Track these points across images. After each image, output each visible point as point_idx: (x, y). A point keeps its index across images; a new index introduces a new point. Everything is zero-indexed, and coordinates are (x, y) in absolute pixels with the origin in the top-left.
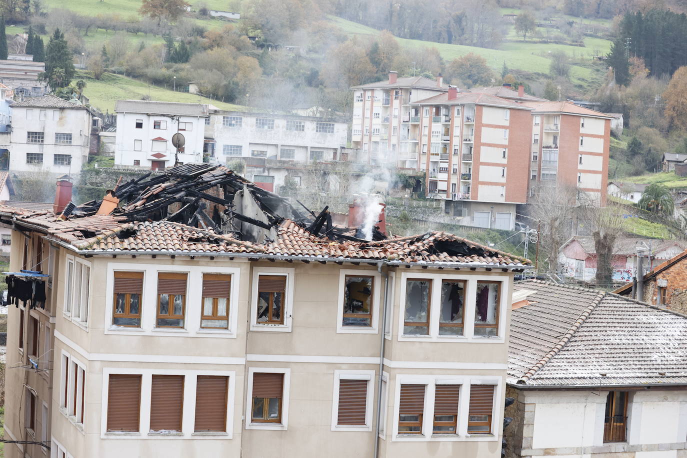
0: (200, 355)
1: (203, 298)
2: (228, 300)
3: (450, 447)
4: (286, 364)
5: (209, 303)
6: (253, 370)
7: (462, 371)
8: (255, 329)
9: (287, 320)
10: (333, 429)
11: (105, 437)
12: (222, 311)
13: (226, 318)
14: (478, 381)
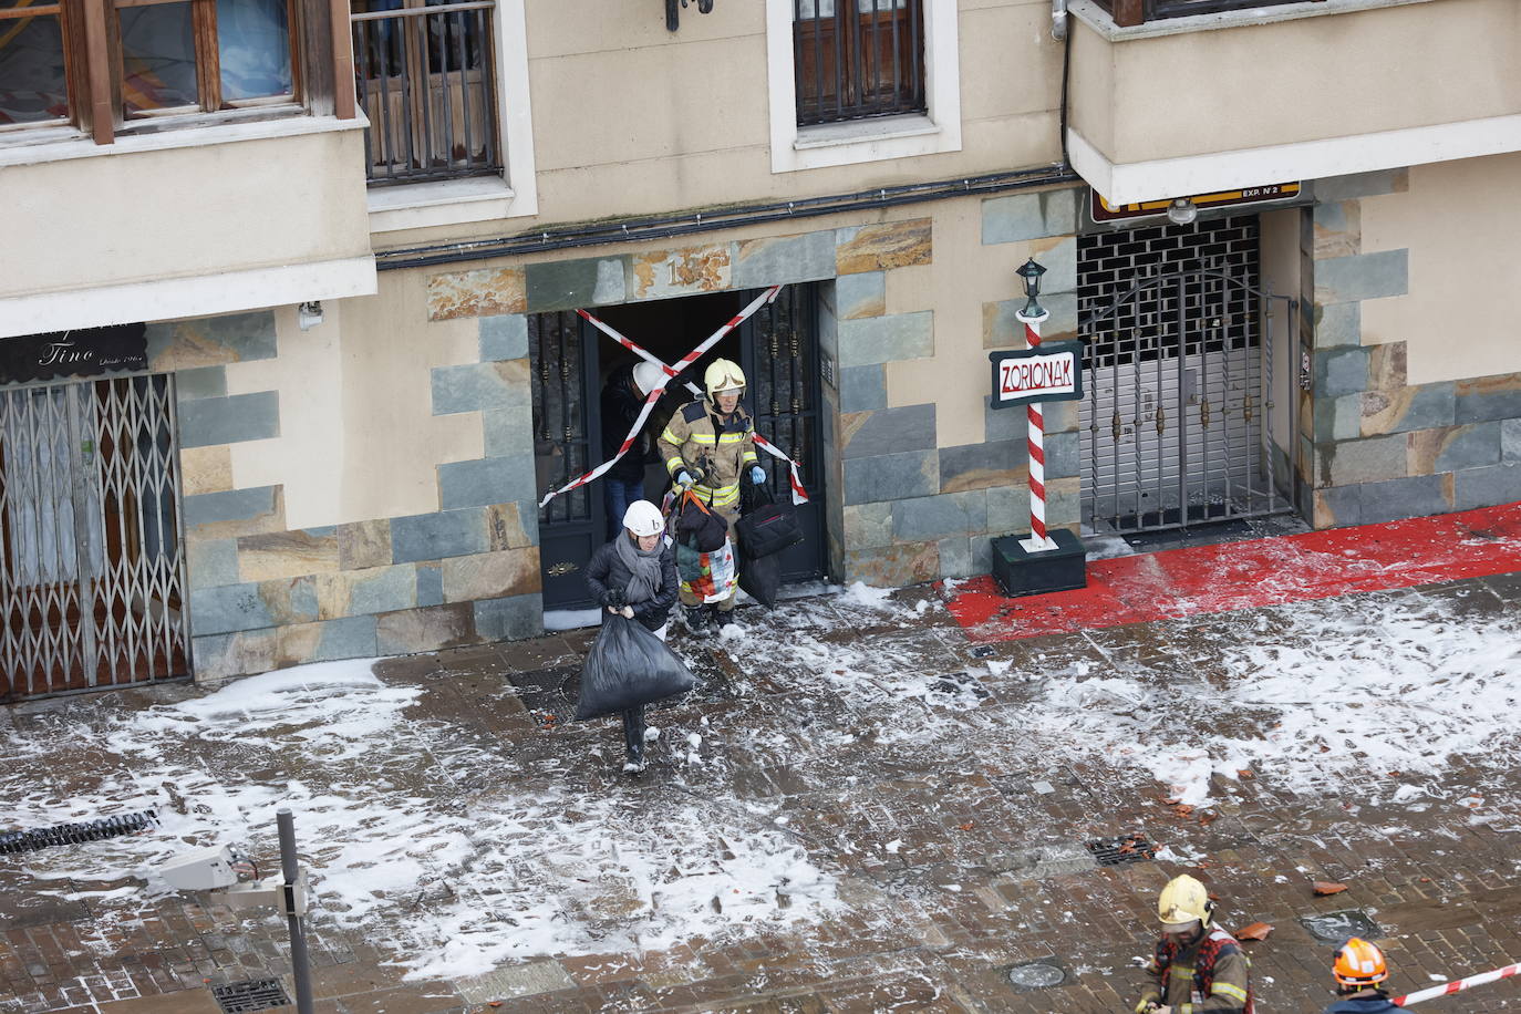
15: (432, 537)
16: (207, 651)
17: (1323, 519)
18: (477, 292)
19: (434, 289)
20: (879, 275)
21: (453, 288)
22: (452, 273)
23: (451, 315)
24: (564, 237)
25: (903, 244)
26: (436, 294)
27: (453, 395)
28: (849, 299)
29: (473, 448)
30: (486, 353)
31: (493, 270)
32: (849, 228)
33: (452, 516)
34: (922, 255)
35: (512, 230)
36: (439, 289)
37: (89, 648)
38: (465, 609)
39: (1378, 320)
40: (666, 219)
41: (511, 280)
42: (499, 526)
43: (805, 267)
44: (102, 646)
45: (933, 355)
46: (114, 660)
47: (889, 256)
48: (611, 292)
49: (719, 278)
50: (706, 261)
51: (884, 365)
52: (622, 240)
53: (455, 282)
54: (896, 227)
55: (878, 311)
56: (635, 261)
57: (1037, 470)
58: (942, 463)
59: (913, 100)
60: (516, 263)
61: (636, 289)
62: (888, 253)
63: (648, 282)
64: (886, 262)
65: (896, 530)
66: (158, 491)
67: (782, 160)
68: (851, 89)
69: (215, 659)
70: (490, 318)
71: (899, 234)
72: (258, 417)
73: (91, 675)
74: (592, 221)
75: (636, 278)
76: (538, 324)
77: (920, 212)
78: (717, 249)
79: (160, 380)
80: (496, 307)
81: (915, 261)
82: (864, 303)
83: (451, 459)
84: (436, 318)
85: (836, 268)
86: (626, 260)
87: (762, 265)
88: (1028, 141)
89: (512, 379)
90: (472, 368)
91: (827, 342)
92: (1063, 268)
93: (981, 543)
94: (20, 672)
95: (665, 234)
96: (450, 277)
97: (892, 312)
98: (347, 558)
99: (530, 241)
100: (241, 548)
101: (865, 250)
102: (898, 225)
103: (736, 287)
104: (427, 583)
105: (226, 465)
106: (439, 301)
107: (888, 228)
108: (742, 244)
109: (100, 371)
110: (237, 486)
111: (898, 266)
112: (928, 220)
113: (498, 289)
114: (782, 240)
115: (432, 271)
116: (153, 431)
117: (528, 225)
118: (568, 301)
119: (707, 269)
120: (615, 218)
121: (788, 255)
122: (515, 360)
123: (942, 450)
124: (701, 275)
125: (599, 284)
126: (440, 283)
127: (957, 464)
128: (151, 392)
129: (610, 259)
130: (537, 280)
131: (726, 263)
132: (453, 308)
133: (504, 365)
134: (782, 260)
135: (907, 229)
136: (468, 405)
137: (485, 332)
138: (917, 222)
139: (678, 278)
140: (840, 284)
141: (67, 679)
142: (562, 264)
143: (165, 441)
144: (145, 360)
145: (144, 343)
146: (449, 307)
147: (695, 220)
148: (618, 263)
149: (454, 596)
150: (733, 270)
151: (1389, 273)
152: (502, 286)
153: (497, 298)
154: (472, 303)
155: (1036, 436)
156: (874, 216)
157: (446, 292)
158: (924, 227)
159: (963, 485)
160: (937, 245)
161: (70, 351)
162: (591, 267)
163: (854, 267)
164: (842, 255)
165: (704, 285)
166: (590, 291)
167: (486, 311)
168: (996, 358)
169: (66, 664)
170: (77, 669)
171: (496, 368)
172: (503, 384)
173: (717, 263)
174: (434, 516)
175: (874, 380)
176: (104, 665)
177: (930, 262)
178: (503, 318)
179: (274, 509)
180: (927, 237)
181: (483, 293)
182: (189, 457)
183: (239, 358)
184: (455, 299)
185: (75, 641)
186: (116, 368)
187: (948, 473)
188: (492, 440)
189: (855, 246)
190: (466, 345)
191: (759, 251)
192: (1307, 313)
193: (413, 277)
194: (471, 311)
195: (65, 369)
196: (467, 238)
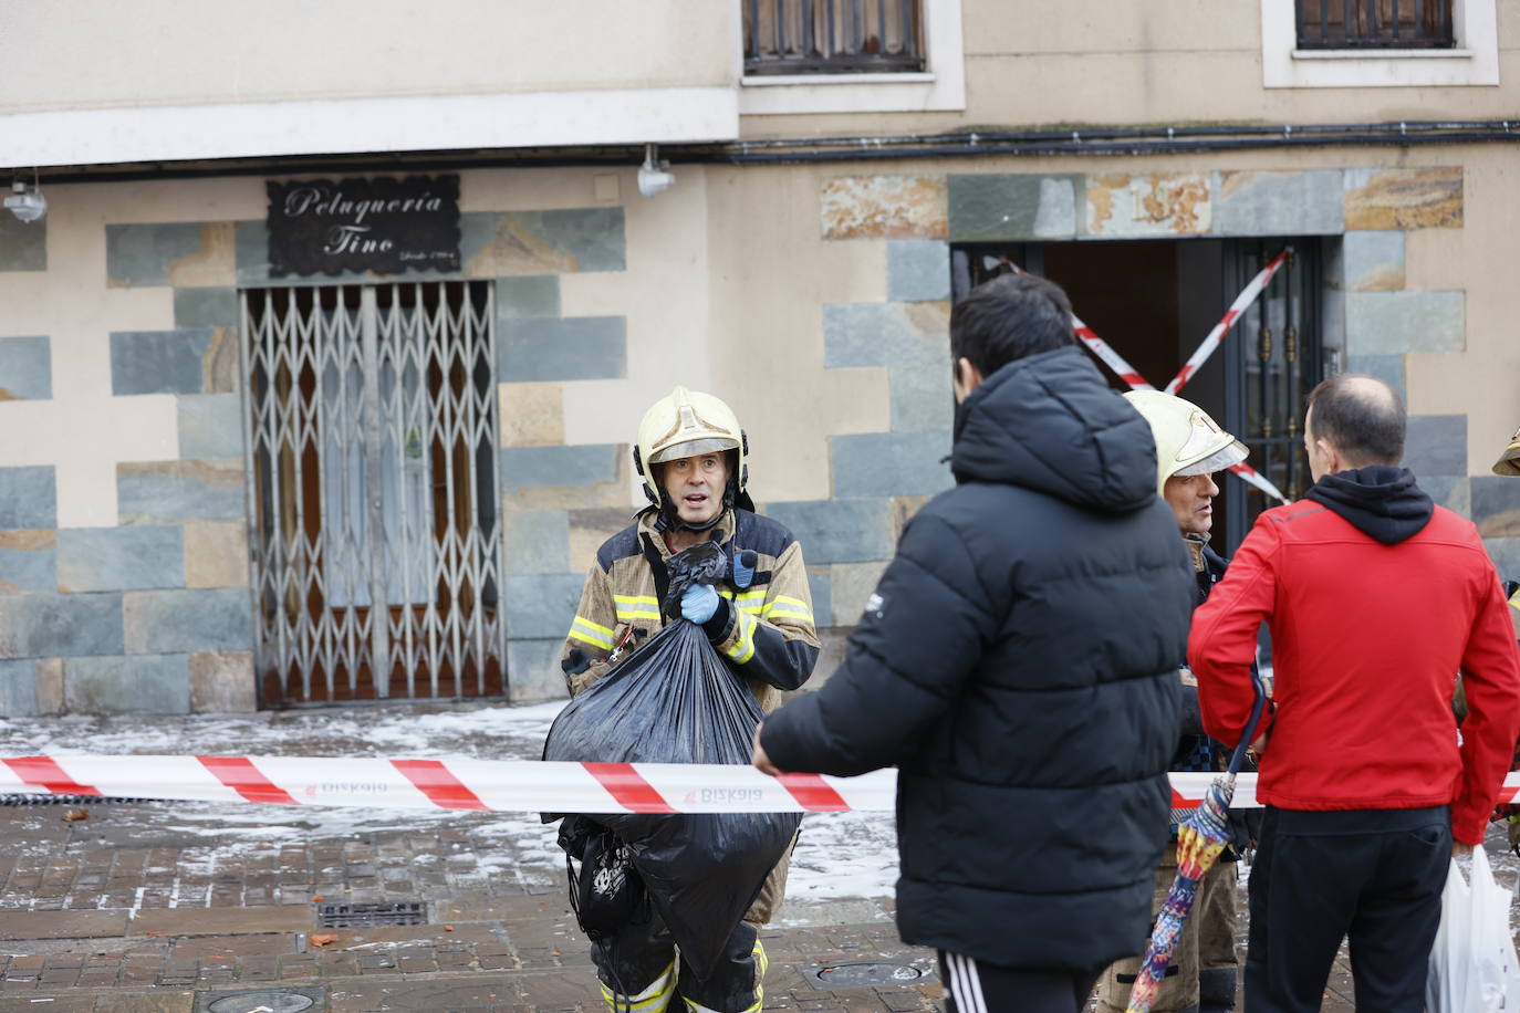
15: (820, 534)
16: (527, 660)
18: (885, 205)
19: (830, 196)
20: (1397, 237)
21: (854, 197)
22: (854, 177)
23: (851, 233)
24: (997, 143)
25: (1429, 198)
26: (832, 203)
27: (852, 345)
28: (1360, 264)
29: (875, 420)
30: (896, 289)
31: (906, 178)
32: (1360, 171)
33: (846, 507)
34: (1451, 216)
35: (933, 127)
36: (838, 197)
37: (380, 646)
40: (1129, 132)
41: (930, 194)
43: (1305, 215)
44: (397, 647)
45: (1464, 350)
46: (411, 667)
47: (1410, 212)
48: (1058, 222)
49: (1196, 217)
50: (1179, 193)
51: (1402, 357)
52: (1073, 152)
53: (858, 190)
54: (1419, 174)
55: (1396, 284)
56: (1089, 183)
58: (1474, 497)
59: (1438, 32)
60: (937, 172)
61: (1090, 220)
62: (1407, 207)
63: (1105, 213)
64: (1408, 219)
66: (472, 443)
67: (1278, 74)
68: (1363, 16)
69: (536, 673)
70: (902, 244)
71: (1422, 185)
72: (599, 347)
73: (382, 682)
74: (1034, 126)
75: (1090, 207)
77: (1450, 157)
78: (1194, 179)
79: (480, 290)
80: (908, 228)
81: (1443, 222)
82: (1379, 271)
83: (846, 429)
84: (830, 235)
85: (1345, 221)
86: (1077, 180)
87: (1250, 205)
89: (927, 327)
90: (875, 308)
91: (1332, 336)
94: (295, 670)
95: (1128, 151)
96: (850, 182)
97: (1414, 290)
99: (952, 146)
100: (573, 525)
101: (1382, 200)
102: (1422, 172)
103: (1217, 232)
105: (557, 411)
106: (836, 212)
107: (1409, 175)
108: (1226, 175)
109: (400, 268)
110: (572, 440)
111: (1421, 226)
112: (1459, 170)
113: (914, 204)
114: (1276, 175)
115: (828, 172)
116: (469, 363)
117: (951, 124)
118: (1002, 226)
119: (1181, 204)
120: (1063, 125)
121: (1285, 196)
122: (932, 301)
123: (1474, 480)
124: (1172, 211)
125: (1042, 211)
126: (837, 190)
128: (467, 309)
129: (1058, 178)
130: (963, 197)
131: (1205, 198)
132: (854, 224)
133: (918, 309)
134: (1276, 202)
135: (1433, 178)
136: (871, 359)
137: (895, 260)
138: (1444, 170)
139: (1143, 213)
140: (1350, 244)
141: (353, 685)
142: (996, 179)
143: (482, 376)
144: (458, 257)
145: (456, 236)
146: (848, 223)
147: (1166, 135)
148: (1067, 184)
149: (844, 617)
150: (1214, 209)
152: (917, 200)
153: (911, 216)
154: (879, 219)
156: (1391, 156)
157: (845, 201)
158: (1453, 178)
159: (1499, 528)
160: (1469, 203)
161: (364, 237)
162: (1033, 186)
163: (1367, 222)
164: (1352, 204)
165: (1176, 225)
166: (1031, 219)
167: (896, 233)
169: (351, 664)
170: (365, 672)
171: (907, 311)
172: (916, 333)
173: (1193, 197)
174: (823, 504)
175: (1392, 375)
176: (398, 671)
177: (1461, 226)
178: (918, 243)
179: (617, 475)
180: (1456, 192)
181: (892, 208)
182: (509, 395)
183: (579, 267)
184: (856, 212)
185: (363, 635)
186: (421, 266)
187: (1481, 512)
188: (901, 409)
189: (1369, 193)
190: (869, 276)
191: (1247, 188)
193: (803, 178)
194: (876, 230)
195: (358, 262)
196: (874, 133)
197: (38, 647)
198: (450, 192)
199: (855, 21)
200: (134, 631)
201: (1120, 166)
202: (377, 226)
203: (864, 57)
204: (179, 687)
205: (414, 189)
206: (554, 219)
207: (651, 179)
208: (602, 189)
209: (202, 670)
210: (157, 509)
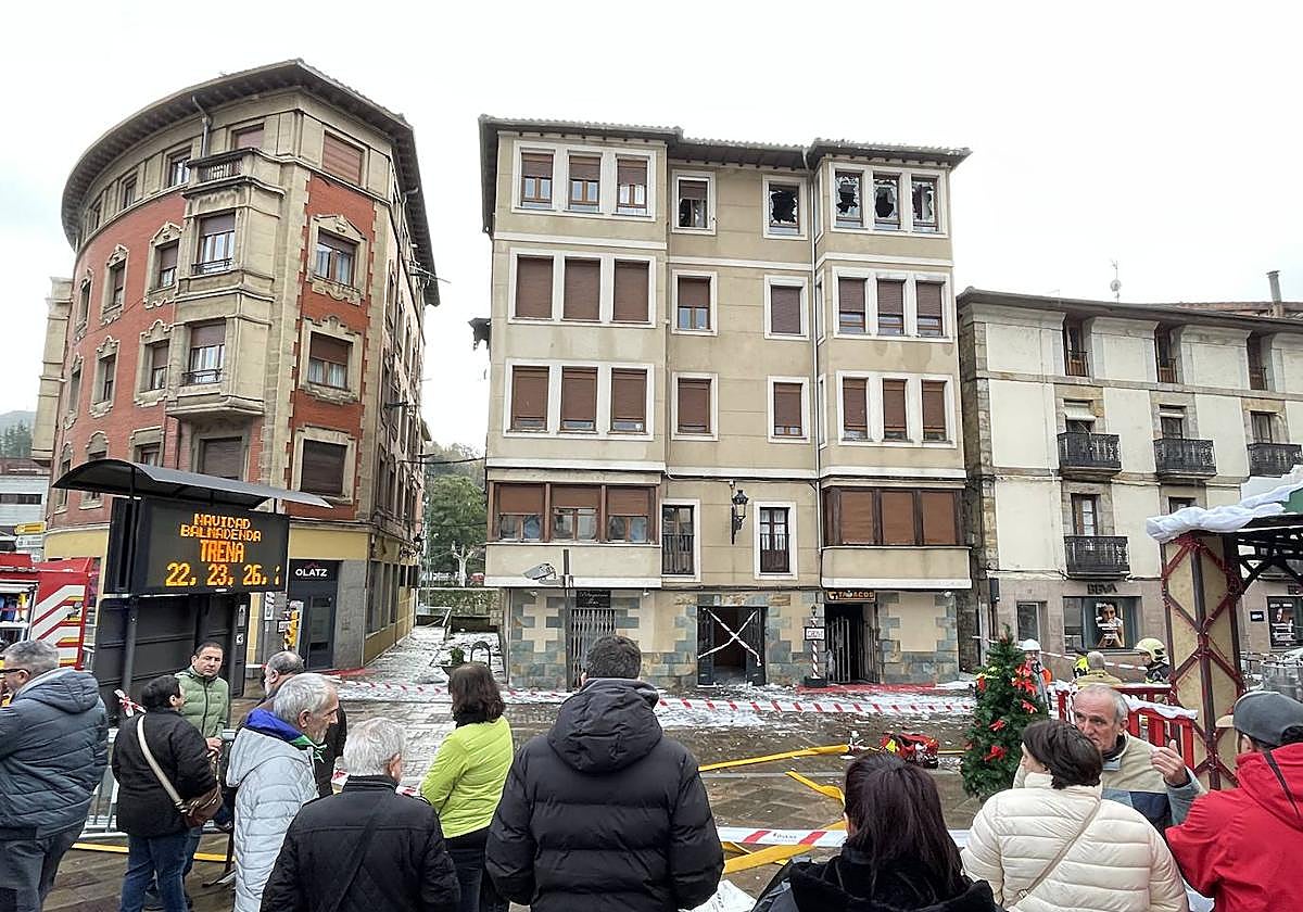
0: (618, 238)
1: (619, 185)
2: (646, 186)
3: (899, 346)
4: (713, 267)
5: (625, 190)
6: (676, 273)
7: (903, 266)
8: (677, 231)
9: (712, 225)
10: (767, 336)
11: (513, 322)
12: (639, 200)
13: (645, 206)
14: (923, 277)
15: (673, 658)
17: (882, 683)
19: (676, 597)
20: (778, 608)
22: (681, 594)
23: (680, 604)
24: (706, 588)
25: (784, 601)
27: (680, 624)
28: (771, 613)
29: (684, 637)
30: (688, 614)
31: (690, 594)
32: (772, 596)
33: (677, 654)
34: (788, 603)
35: (695, 585)
38: (680, 677)
39: (893, 634)
40: (730, 587)
41: (694, 598)
42: (688, 657)
43: (761, 603)
45: (791, 628)
48: (717, 603)
49: (741, 603)
50: (738, 599)
51: (778, 630)
52: (720, 591)
53: (681, 596)
55: (778, 616)
56: (723, 596)
57: (815, 658)
58: (793, 656)
59: (787, 570)
60: (696, 593)
61: (723, 603)
62: (780, 602)
63: (726, 602)
64: (780, 604)
65: (782, 671)
67: (757, 577)
68: (773, 566)
70: (689, 606)
71: (783, 598)
72: (634, 623)
74: (713, 586)
75: (723, 601)
76: (700, 608)
77: (788, 593)
78: (741, 596)
79: (614, 611)
80: (690, 604)
81: (787, 605)
82: (775, 614)
83: (678, 639)
84: (676, 604)
85: (769, 604)
86: (721, 596)
87: (751, 601)
88: (813, 580)
89: (693, 622)
90: (685, 618)
91: (766, 625)
92: (821, 611)
93: (803, 679)
95: (730, 591)
97: (781, 617)
98: (652, 662)
99: (697, 589)
101: (775, 601)
102: (783, 596)
103: (745, 606)
104: (671, 670)
106: (677, 600)
107: (780, 596)
108: (747, 596)
109: (600, 607)
111: (783, 606)
112: (790, 595)
114: (756, 596)
115: (676, 593)
116: (611, 624)
117: (697, 585)
118: (707, 603)
119: (739, 601)
120: (718, 586)
121: (758, 600)
122: (694, 617)
123: (793, 653)
124: (737, 602)
125: (714, 601)
126: (678, 596)
127: (796, 656)
128: (611, 615)
129: (717, 595)
130: (700, 598)
131: (744, 600)
133: (692, 618)
134: (756, 601)
135: (785, 597)
136: (682, 626)
137: (688, 609)
138: (787, 596)
139: (732, 602)
140: (770, 609)
142: (706, 595)
143: (613, 626)
144: (610, 605)
145: (610, 601)
146: (679, 602)
147: (737, 588)
148: (719, 597)
149: (677, 674)
150: (745, 602)
151: (895, 622)
152: (691, 598)
153: (691, 602)
155: (815, 649)
156: (777, 593)
157: (679, 598)
158: (789, 597)
159: (798, 662)
160: (792, 602)
161: (593, 601)
162: (712, 597)
163: (773, 604)
164: (770, 601)
165: (738, 604)
166: (713, 603)
167: (688, 604)
168: (806, 628)
171: (690, 619)
172: (691, 622)
173: (741, 599)
174: (673, 653)
175: (777, 633)
177: (790, 606)
178: (692, 607)
180: (789, 599)
181: (687, 600)
183: (631, 609)
184: (681, 600)
186: (603, 607)
187: (794, 659)
188: (687, 635)
189: (773, 599)
190: (683, 612)
191: (751, 598)
192: (878, 631)
193: (671, 594)
194: (683, 603)
195: (591, 605)
196: (684, 586)
197: (529, 674)
198: (609, 593)
199: (682, 565)
200: (547, 672)
201: (728, 593)
202: (595, 599)
203: (683, 572)
204: (555, 683)
205: (602, 593)
206: (627, 599)
207: (645, 594)
208: (637, 594)
209: (559, 680)
210: (553, 650)
